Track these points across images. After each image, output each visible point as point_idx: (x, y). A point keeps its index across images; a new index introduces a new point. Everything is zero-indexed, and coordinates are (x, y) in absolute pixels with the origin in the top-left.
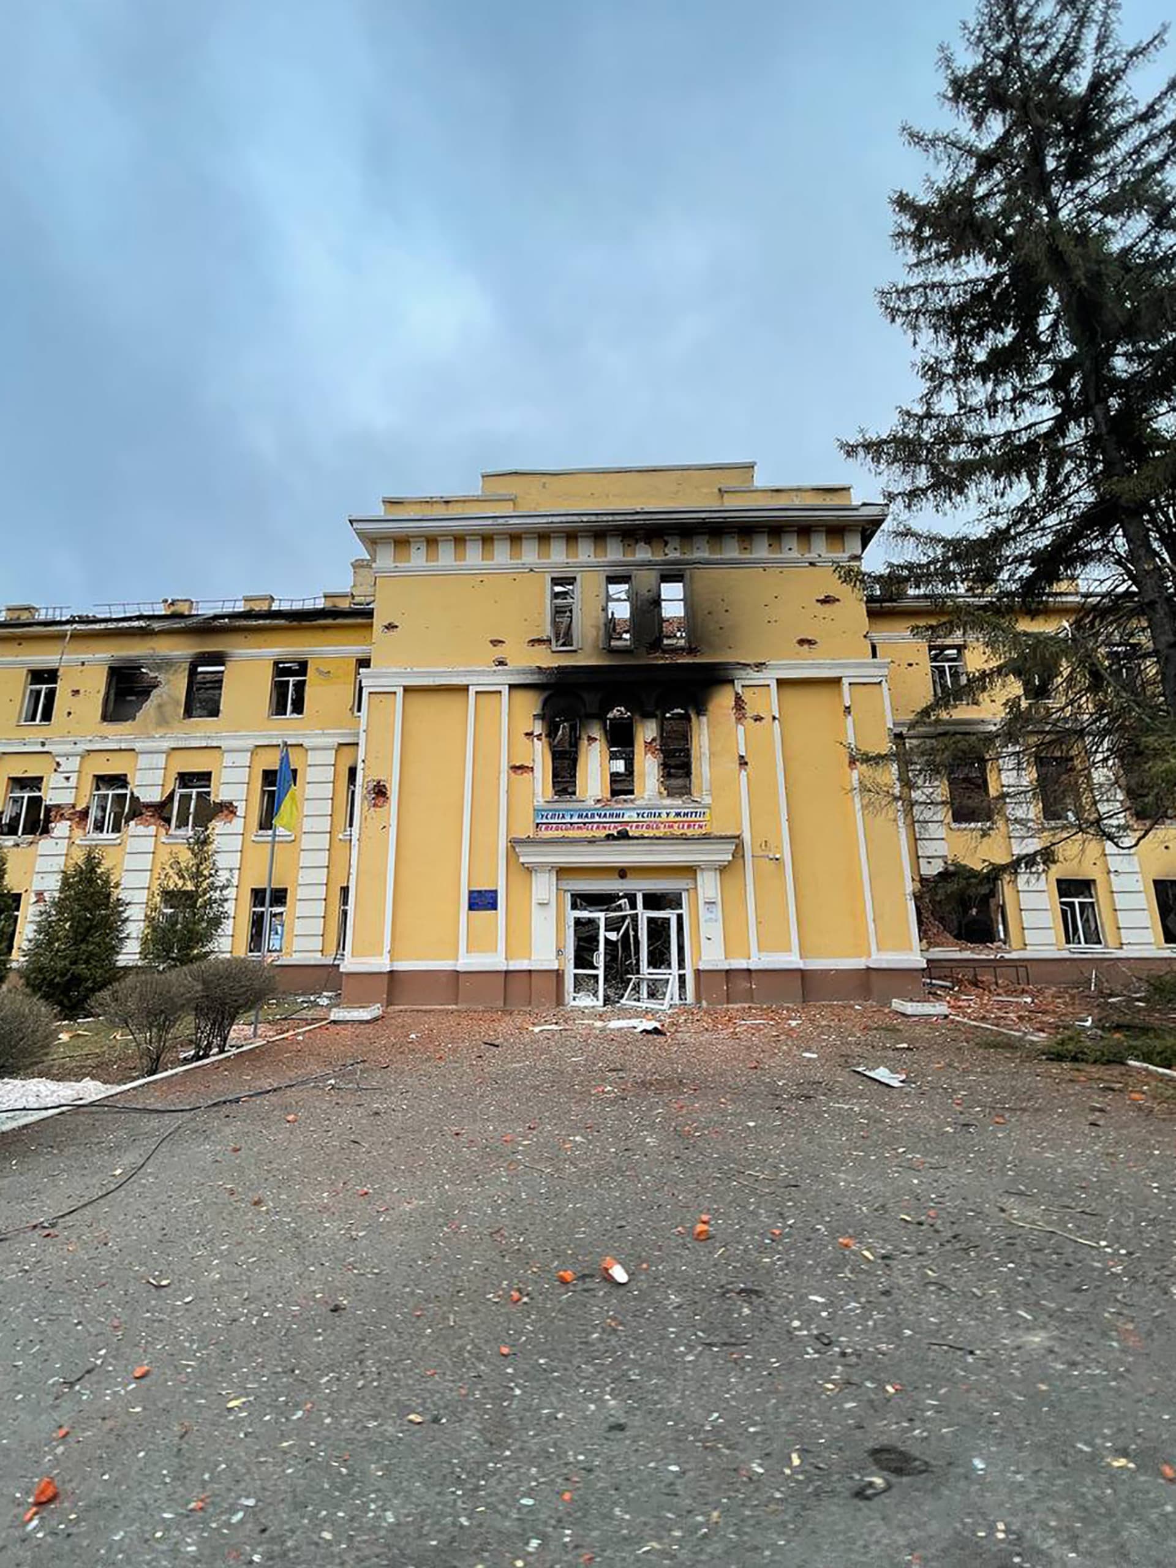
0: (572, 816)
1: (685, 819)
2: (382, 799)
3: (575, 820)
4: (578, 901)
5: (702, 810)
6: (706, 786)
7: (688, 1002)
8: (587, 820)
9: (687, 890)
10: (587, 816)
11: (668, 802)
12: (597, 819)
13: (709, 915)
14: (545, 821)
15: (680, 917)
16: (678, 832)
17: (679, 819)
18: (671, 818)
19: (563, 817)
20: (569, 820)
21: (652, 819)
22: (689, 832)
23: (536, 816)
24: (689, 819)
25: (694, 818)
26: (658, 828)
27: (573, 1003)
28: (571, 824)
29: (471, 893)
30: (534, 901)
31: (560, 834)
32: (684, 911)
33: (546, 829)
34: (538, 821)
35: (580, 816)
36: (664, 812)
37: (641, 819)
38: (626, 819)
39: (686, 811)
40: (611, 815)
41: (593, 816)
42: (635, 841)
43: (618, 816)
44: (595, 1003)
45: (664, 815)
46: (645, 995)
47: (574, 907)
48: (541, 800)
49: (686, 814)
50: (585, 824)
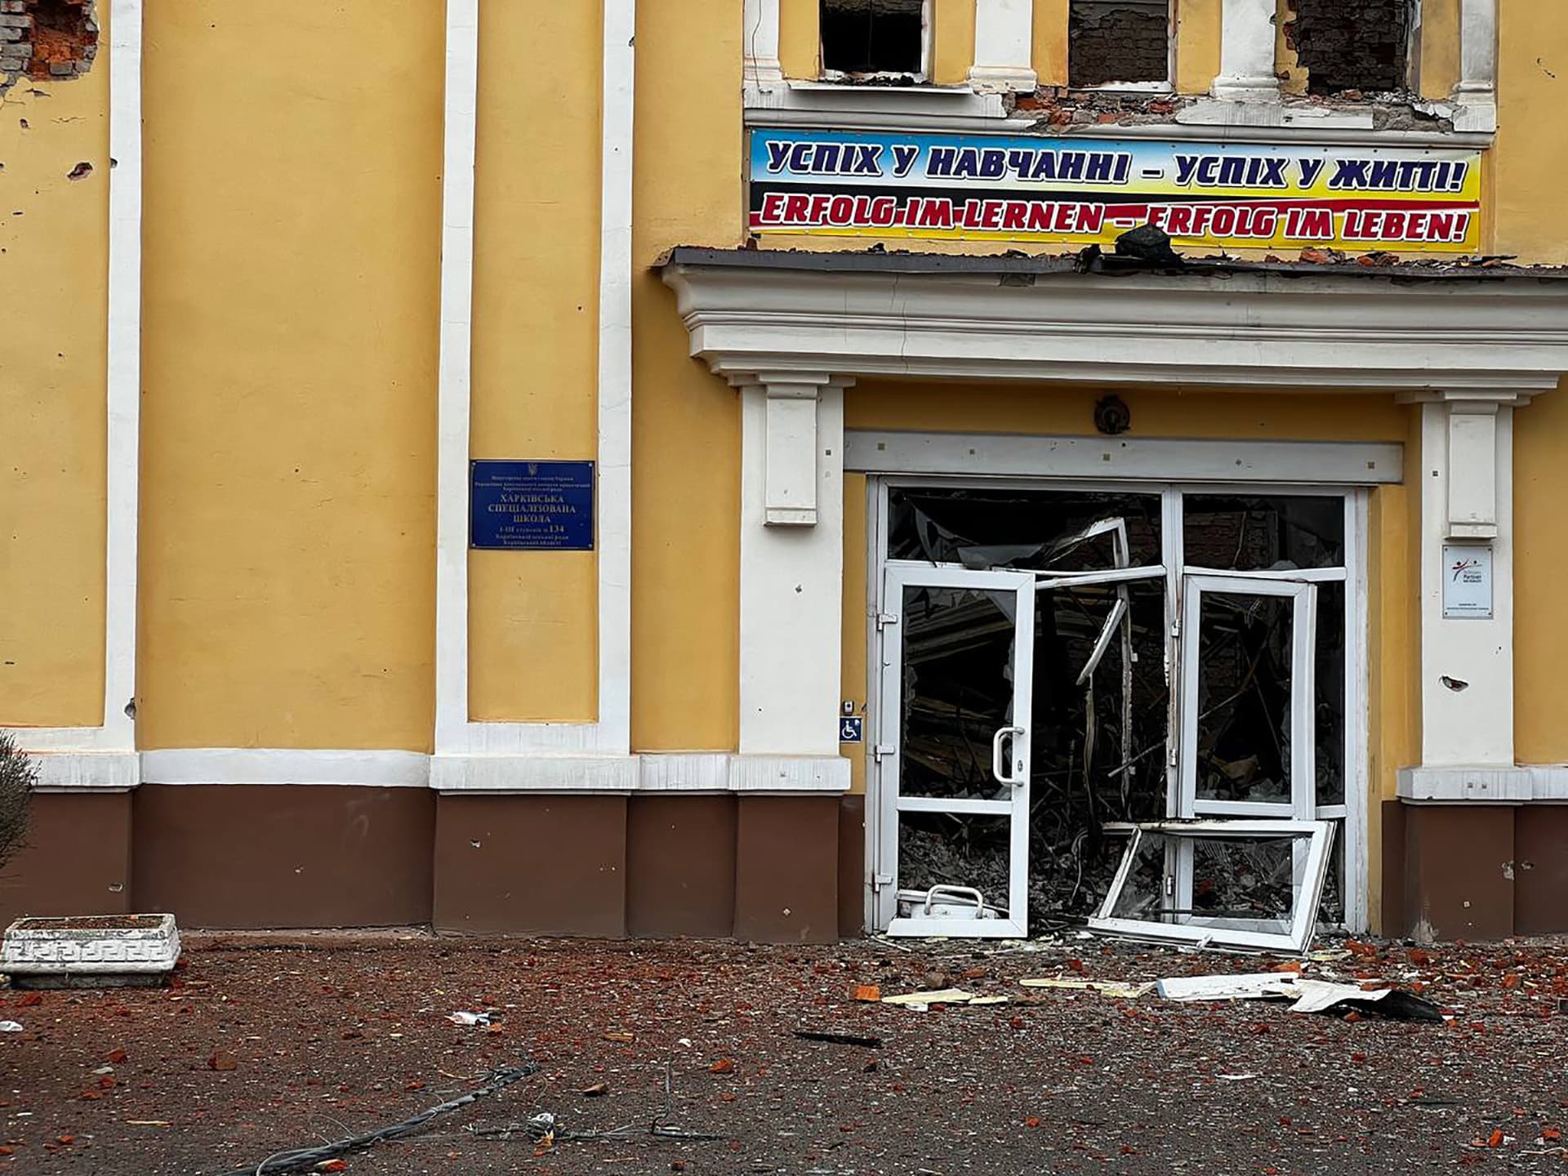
0: (904, 161)
1: (1380, 193)
2: (63, 44)
3: (917, 177)
4: (922, 521)
5: (1452, 158)
6: (1475, 51)
7: (1348, 925)
8: (966, 183)
9: (1369, 489)
10: (968, 163)
11: (1314, 116)
12: (1010, 180)
13: (1461, 591)
14: (787, 176)
15: (1331, 599)
16: (1355, 249)
17: (1356, 193)
18: (1321, 189)
19: (868, 164)
20: (889, 179)
21: (1243, 190)
22: (1405, 250)
23: (750, 154)
24: (1395, 194)
25: (1415, 194)
26: (1263, 228)
27: (898, 927)
28: (902, 193)
29: (480, 472)
30: (752, 516)
31: (855, 236)
32: (1352, 573)
33: (795, 211)
34: (764, 175)
35: (940, 164)
36: (1293, 157)
37: (1194, 187)
38: (1135, 184)
39: (1386, 156)
40: (1071, 166)
41: (993, 166)
42: (1197, 285)
43: (1099, 167)
44: (992, 927)
45: (1292, 174)
46: (1185, 900)
47: (904, 544)
48: (774, 81)
49: (1384, 174)
50: (959, 196)
